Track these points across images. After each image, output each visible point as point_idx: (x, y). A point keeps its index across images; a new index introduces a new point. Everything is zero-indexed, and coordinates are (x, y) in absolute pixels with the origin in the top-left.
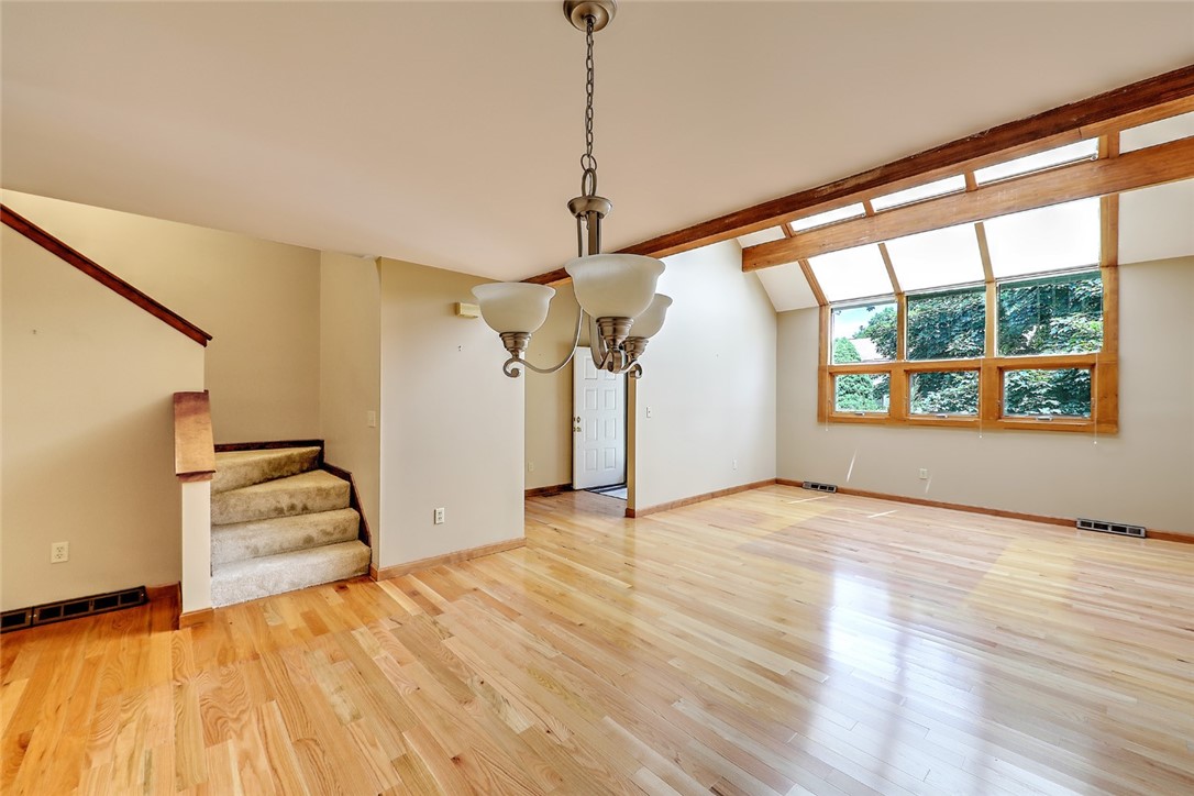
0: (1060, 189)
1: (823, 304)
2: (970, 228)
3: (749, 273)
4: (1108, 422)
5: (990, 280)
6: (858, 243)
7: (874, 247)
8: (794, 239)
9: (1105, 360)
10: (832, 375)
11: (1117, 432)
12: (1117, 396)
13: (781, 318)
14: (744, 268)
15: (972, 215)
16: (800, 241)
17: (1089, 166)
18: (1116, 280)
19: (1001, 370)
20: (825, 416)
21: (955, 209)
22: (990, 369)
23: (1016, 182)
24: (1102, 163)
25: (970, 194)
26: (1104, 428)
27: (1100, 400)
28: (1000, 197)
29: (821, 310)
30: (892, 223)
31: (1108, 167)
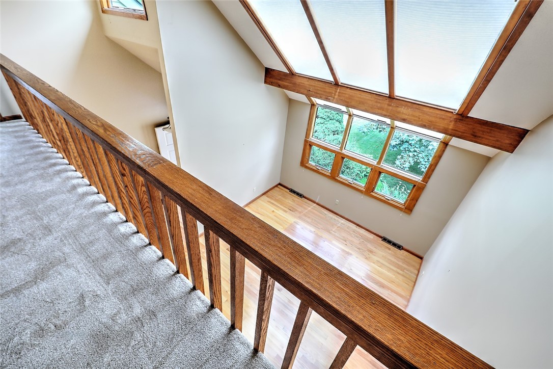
1: (313, 105)
3: (269, 86)
4: (409, 209)
5: (393, 127)
8: (295, 77)
9: (420, 185)
10: (311, 145)
11: (410, 214)
12: (417, 201)
13: (291, 101)
14: (266, 83)
16: (298, 81)
18: (443, 151)
19: (381, 173)
20: (303, 163)
22: (376, 171)
24: (458, 117)
25: (390, 99)
26: (407, 211)
27: (410, 200)
28: (403, 110)
29: (311, 107)
30: (347, 96)
31: (458, 120)
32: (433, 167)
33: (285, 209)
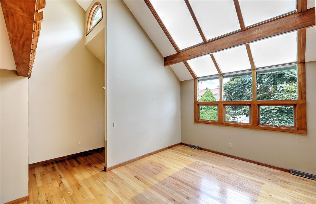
0: (280, 28)
1: (195, 78)
2: (244, 47)
3: (167, 67)
4: (302, 129)
5: (254, 69)
6: (201, 55)
7: (209, 56)
8: (180, 53)
9: (300, 102)
10: (199, 105)
11: (306, 134)
12: (306, 118)
13: (182, 83)
14: (165, 65)
15: (243, 41)
16: (182, 54)
17: (293, 16)
18: (304, 68)
19: (259, 105)
20: (197, 120)
21: (237, 39)
22: (254, 105)
23: (261, 26)
24: (299, 14)
25: (243, 32)
26: (301, 131)
27: (299, 119)
28: (255, 32)
29: (194, 80)
30: (214, 45)
31: (301, 16)
32: (303, 84)
33: (187, 155)
